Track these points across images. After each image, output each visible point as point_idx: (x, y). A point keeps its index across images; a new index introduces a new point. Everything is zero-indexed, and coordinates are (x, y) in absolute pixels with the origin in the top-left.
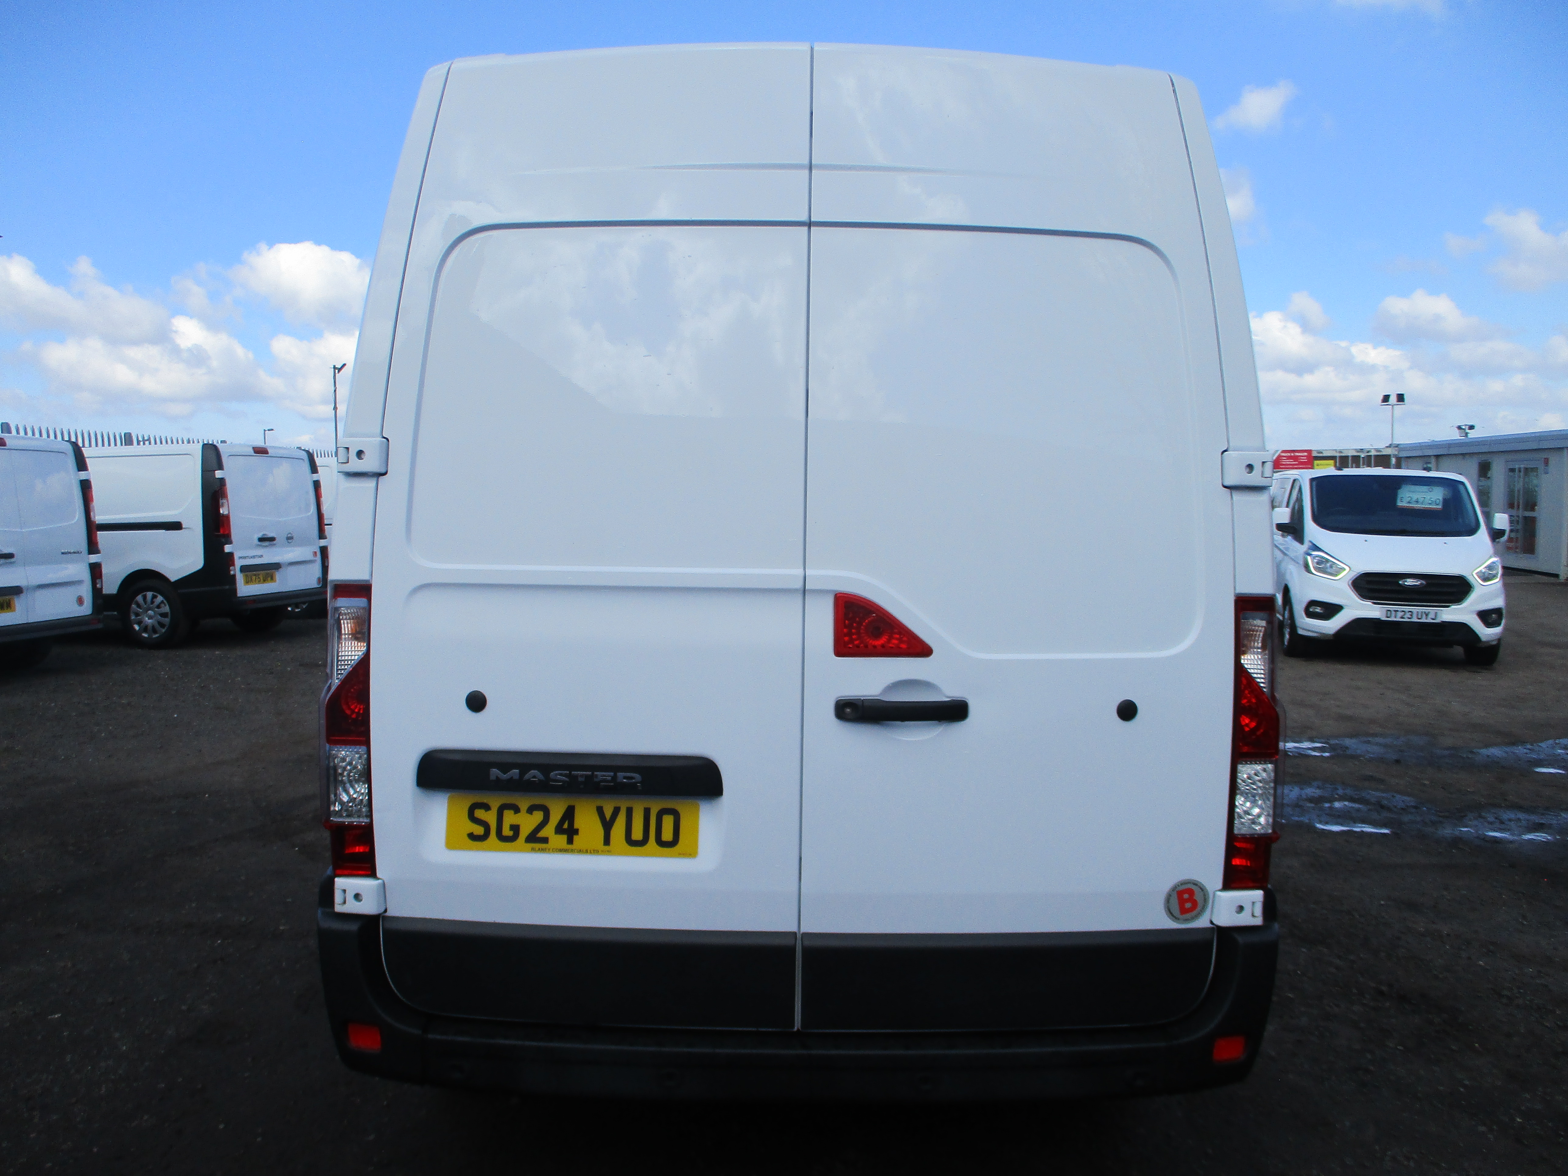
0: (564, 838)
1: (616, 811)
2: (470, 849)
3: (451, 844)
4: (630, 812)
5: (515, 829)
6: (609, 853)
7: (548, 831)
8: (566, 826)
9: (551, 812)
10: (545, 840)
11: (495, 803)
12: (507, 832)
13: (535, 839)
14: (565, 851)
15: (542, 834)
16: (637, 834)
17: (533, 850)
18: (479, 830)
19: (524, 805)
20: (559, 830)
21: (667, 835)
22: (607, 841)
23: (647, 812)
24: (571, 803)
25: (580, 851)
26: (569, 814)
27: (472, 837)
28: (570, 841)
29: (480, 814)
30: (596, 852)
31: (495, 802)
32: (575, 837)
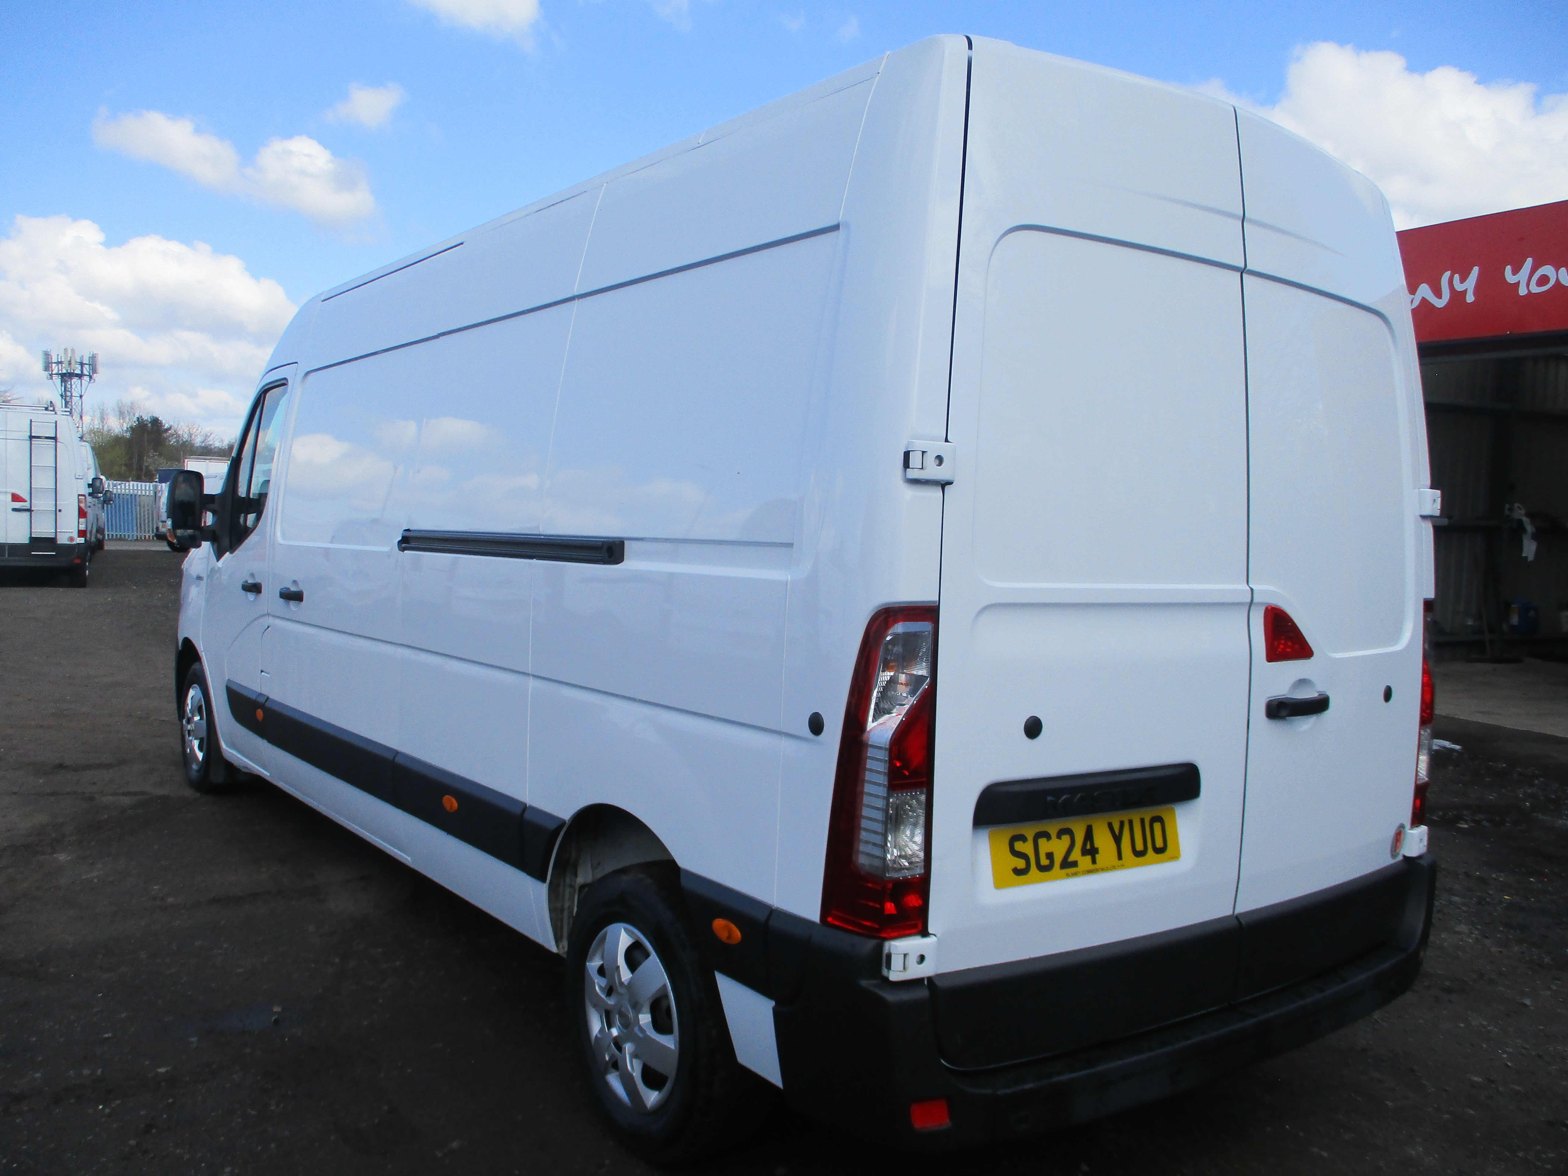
0: (1088, 858)
1: (1122, 824)
2: (1017, 885)
3: (999, 884)
4: (1131, 823)
5: (1050, 856)
6: (1122, 867)
7: (1076, 855)
8: (1088, 847)
9: (1075, 833)
10: (1075, 864)
11: (1030, 834)
12: (1044, 861)
13: (1067, 864)
14: (1090, 872)
15: (1072, 858)
16: (1139, 847)
17: (1068, 875)
18: (1021, 864)
19: (1053, 830)
20: (1084, 852)
21: (1159, 843)
22: (1120, 857)
23: (1142, 821)
24: (1089, 823)
25: (1103, 870)
26: (1089, 835)
27: (1017, 872)
28: (1094, 861)
29: (1019, 846)
30: (1114, 868)
31: (1029, 831)
32: (1097, 856)
